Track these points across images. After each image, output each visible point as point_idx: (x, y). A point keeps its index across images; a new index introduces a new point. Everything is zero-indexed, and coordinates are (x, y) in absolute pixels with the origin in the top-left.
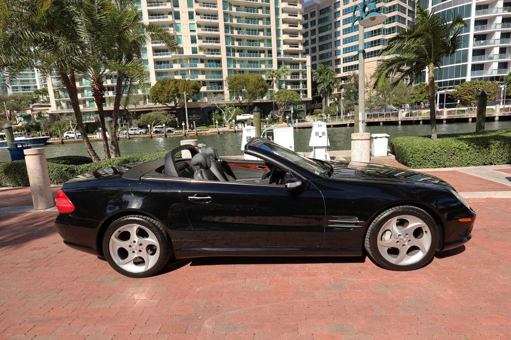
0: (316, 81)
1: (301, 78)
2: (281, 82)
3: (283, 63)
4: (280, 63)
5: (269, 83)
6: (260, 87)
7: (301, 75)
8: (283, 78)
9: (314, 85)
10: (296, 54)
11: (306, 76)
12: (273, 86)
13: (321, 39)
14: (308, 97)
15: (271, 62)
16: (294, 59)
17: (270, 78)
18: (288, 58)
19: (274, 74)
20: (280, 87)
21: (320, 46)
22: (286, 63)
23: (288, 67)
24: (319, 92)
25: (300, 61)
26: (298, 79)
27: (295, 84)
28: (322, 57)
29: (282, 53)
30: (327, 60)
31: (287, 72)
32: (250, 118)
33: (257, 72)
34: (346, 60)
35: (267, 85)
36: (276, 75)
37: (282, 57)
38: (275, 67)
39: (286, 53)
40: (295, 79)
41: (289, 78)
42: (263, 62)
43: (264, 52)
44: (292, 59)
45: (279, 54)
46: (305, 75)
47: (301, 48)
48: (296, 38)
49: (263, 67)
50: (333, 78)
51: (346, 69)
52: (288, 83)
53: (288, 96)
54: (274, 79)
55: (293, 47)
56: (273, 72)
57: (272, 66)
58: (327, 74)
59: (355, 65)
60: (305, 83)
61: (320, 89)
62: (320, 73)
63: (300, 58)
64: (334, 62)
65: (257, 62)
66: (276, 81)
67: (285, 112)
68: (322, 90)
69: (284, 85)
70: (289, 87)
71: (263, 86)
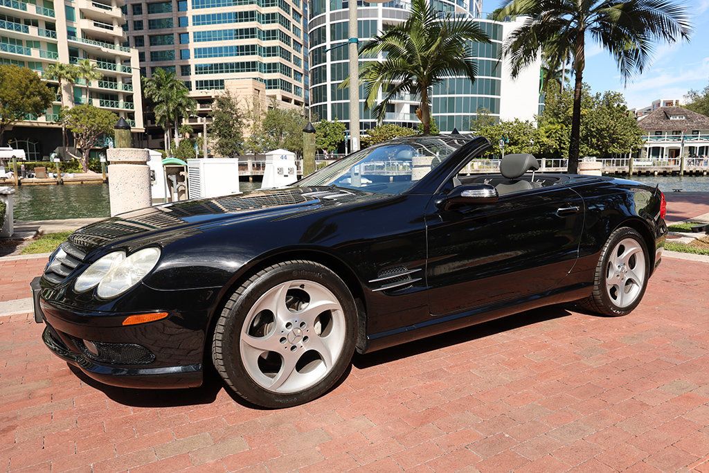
0: (150, 98)
1: (120, 87)
2: (79, 91)
3: (81, 54)
4: (73, 53)
5: (53, 88)
6: (32, 93)
7: (120, 83)
8: (82, 83)
9: (148, 104)
10: (108, 42)
11: (131, 87)
12: (61, 95)
13: (152, 24)
14: (137, 127)
15: (53, 47)
16: (104, 50)
17: (52, 78)
18: (92, 45)
19: (63, 72)
20: (77, 101)
21: (151, 37)
22: (88, 55)
23: (93, 63)
24: (158, 118)
25: (116, 55)
26: (114, 90)
27: (110, 98)
28: (154, 56)
29: (79, 34)
30: (165, 63)
31: (92, 73)
32: (14, 157)
33: (22, 63)
34: (201, 69)
35: (50, 91)
36: (69, 75)
37: (79, 40)
38: (63, 57)
39: (86, 35)
40: (109, 89)
41: (95, 85)
42: (35, 43)
43: (35, 24)
44: (100, 49)
45: (71, 34)
46: (128, 83)
47: (118, 31)
48: (108, 12)
49: (35, 54)
50: (183, 97)
51: (202, 85)
52: (94, 94)
53: (98, 119)
54: (64, 82)
55: (102, 27)
56: (61, 68)
57: (56, 56)
58: (172, 87)
59: (217, 81)
60: (129, 98)
61: (161, 112)
62: (159, 86)
63: (117, 50)
64: (178, 70)
65: (20, 42)
66: (67, 88)
67: (91, 150)
68: (163, 117)
69: (84, 99)
70: (96, 103)
71: (40, 93)
